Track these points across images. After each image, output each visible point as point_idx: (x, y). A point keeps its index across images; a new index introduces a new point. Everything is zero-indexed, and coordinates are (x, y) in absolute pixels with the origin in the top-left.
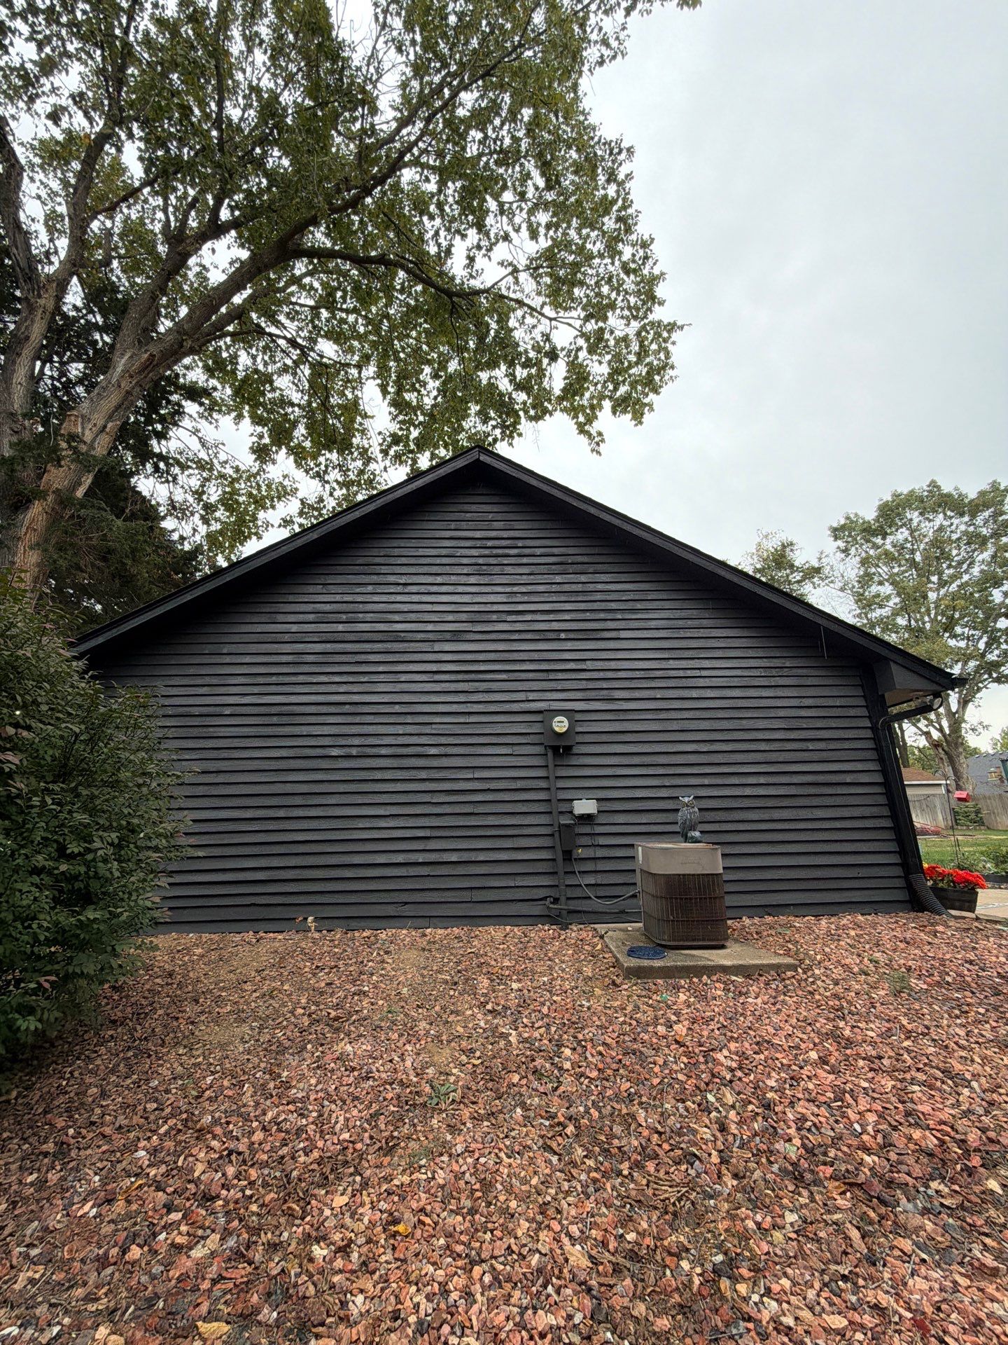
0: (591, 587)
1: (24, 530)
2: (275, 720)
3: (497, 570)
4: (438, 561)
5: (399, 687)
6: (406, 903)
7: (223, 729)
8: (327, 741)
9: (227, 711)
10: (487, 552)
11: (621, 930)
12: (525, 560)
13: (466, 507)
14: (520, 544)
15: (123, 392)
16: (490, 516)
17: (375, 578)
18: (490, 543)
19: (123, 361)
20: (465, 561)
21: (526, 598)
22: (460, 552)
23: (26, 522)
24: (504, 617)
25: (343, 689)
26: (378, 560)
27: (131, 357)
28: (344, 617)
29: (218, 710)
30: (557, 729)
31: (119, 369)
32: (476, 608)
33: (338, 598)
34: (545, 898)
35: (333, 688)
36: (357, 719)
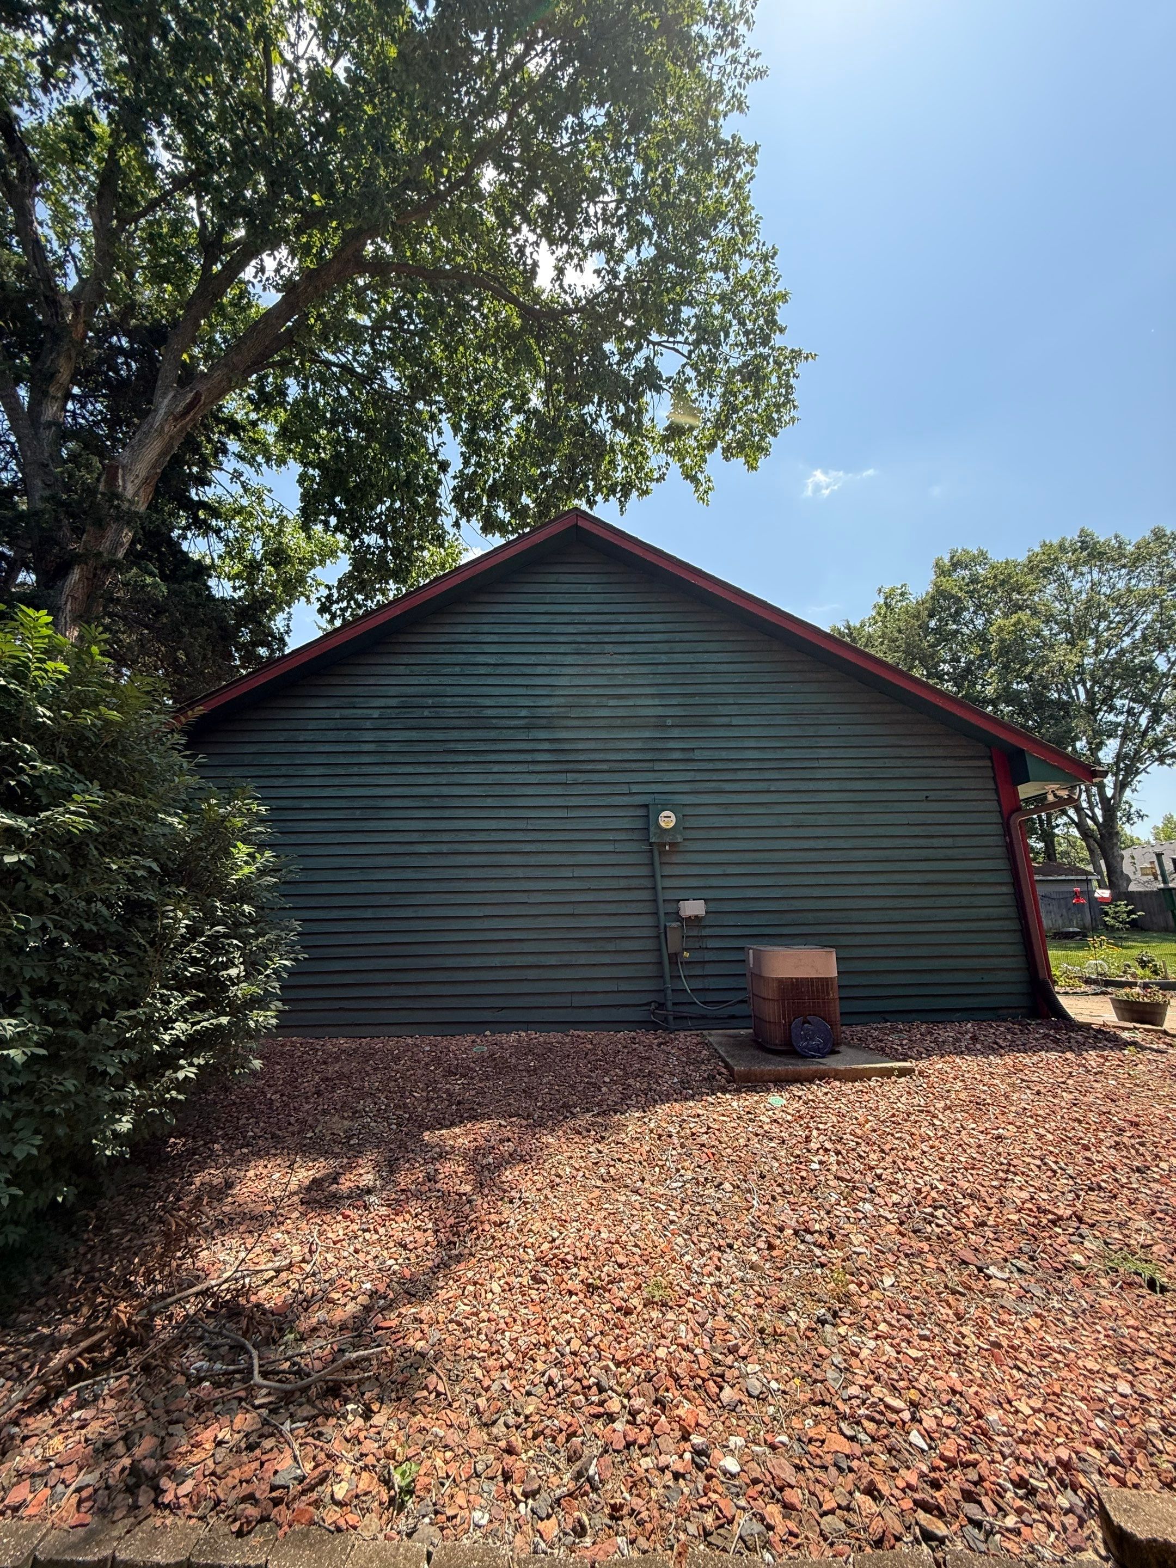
0: (700, 668)
1: (64, 598)
2: (358, 814)
3: (596, 648)
4: (532, 639)
5: (491, 779)
6: (503, 1008)
7: (302, 824)
8: (415, 837)
9: (306, 804)
10: (585, 628)
11: (730, 1036)
12: (627, 638)
13: (563, 578)
14: (622, 619)
15: (167, 438)
16: (589, 588)
17: (461, 659)
18: (589, 619)
19: (166, 401)
20: (562, 639)
21: (629, 681)
22: (556, 629)
23: (67, 591)
24: (604, 701)
25: (430, 780)
26: (464, 638)
27: (174, 397)
28: (430, 701)
29: (296, 803)
30: (663, 824)
31: (162, 412)
32: (574, 691)
33: (423, 680)
34: (649, 1004)
35: (421, 780)
36: (447, 813)
